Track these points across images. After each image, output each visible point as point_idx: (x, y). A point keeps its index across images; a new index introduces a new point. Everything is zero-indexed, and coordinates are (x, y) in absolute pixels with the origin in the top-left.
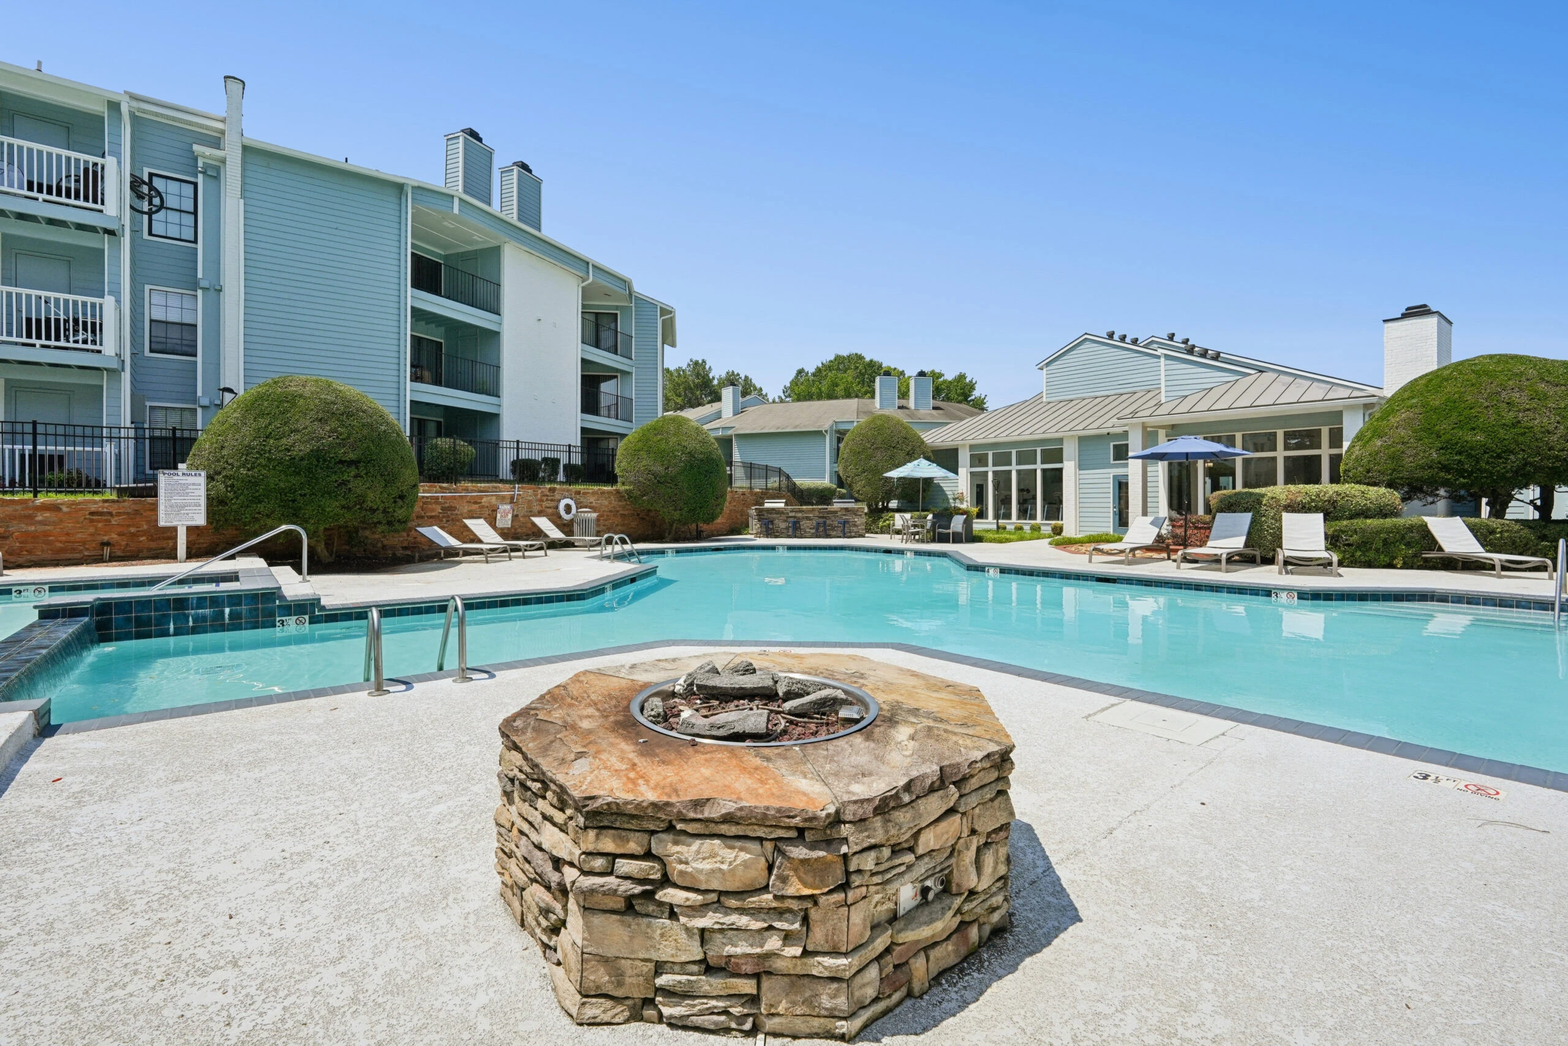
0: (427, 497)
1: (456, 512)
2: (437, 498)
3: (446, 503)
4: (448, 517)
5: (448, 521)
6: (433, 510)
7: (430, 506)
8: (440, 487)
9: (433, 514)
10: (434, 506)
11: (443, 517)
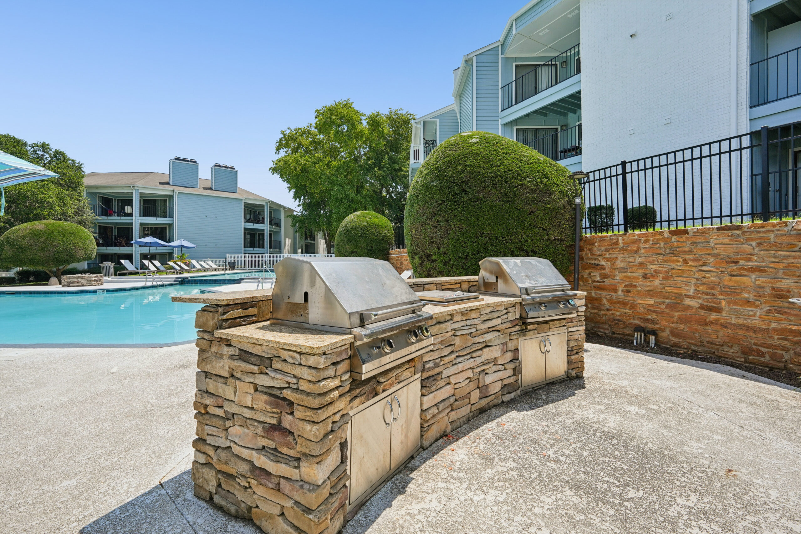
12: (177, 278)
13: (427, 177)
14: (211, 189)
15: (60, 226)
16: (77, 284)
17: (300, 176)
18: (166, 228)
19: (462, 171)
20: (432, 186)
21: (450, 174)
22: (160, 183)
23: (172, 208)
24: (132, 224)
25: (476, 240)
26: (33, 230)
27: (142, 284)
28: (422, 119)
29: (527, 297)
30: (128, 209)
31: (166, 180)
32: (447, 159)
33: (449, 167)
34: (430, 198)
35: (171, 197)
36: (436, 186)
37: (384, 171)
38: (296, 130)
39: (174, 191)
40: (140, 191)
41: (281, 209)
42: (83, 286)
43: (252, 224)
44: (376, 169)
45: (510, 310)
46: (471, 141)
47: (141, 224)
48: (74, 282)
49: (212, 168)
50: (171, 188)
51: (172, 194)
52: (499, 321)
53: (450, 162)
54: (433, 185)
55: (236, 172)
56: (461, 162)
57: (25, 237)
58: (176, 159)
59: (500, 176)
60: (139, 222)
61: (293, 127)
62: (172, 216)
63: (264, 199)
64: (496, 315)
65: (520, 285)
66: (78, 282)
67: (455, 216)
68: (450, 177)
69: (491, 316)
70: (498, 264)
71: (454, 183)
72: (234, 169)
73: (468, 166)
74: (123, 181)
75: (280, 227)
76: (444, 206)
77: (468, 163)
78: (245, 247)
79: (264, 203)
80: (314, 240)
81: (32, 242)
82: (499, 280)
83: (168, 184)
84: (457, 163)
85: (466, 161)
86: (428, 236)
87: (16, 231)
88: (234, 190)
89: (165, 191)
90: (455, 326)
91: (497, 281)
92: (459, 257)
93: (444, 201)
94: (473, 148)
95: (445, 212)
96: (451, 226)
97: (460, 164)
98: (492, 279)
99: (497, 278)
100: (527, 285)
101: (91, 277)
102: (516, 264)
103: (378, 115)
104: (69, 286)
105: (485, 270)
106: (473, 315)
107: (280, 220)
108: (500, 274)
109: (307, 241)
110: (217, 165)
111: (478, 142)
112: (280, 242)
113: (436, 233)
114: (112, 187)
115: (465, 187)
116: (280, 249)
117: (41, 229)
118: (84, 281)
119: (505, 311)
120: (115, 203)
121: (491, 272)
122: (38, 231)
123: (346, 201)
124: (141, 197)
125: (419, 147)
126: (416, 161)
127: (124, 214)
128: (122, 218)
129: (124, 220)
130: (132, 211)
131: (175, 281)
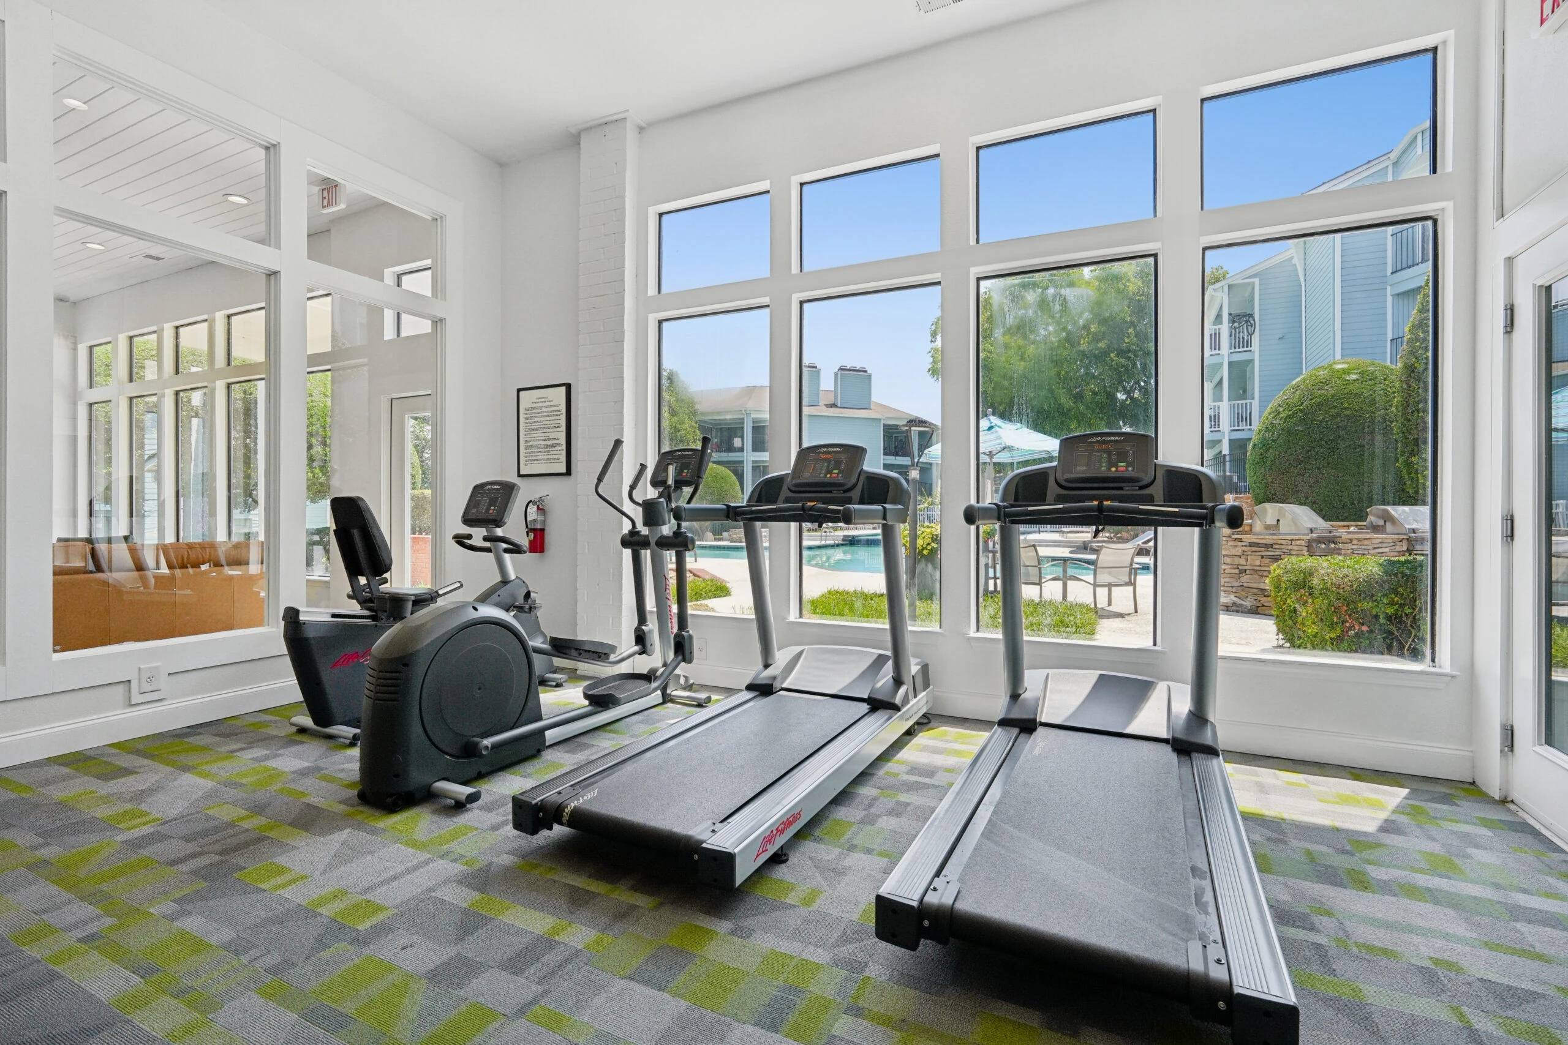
13: (1288, 420)
14: (834, 406)
19: (1338, 415)
20: (1296, 430)
21: (1321, 418)
24: (742, 462)
25: (1357, 489)
29: (1413, 535)
30: (737, 442)
32: (1318, 400)
33: (1320, 410)
34: (1294, 444)
36: (1302, 431)
40: (753, 416)
45: (1398, 543)
46: (1348, 378)
47: (753, 462)
49: (836, 375)
52: (1387, 550)
53: (1320, 404)
54: (1298, 430)
55: (870, 376)
56: (1335, 404)
59: (1389, 421)
60: (752, 459)
64: (1384, 545)
65: (1407, 526)
67: (1329, 464)
68: (1321, 422)
69: (1380, 545)
70: (1387, 511)
71: (1328, 428)
72: (866, 371)
73: (1346, 409)
74: (729, 404)
76: (1314, 453)
77: (1346, 405)
82: (1387, 523)
84: (1331, 406)
85: (1342, 403)
86: (1291, 484)
88: (867, 405)
90: (1354, 547)
91: (1385, 524)
92: (1333, 507)
93: (1314, 448)
94: (1350, 387)
95: (1316, 459)
96: (1323, 474)
97: (1335, 407)
98: (1381, 523)
99: (1385, 522)
100: (1414, 526)
102: (1404, 511)
105: (1374, 515)
106: (1366, 542)
108: (1388, 518)
110: (843, 369)
111: (1358, 380)
113: (1303, 481)
115: (1342, 433)
119: (1393, 544)
120: (713, 432)
121: (1379, 517)
124: (753, 422)
125: (1219, 329)
126: (1214, 352)
127: (730, 449)
128: (730, 454)
129: (734, 456)
130: (743, 444)
131: (843, 540)
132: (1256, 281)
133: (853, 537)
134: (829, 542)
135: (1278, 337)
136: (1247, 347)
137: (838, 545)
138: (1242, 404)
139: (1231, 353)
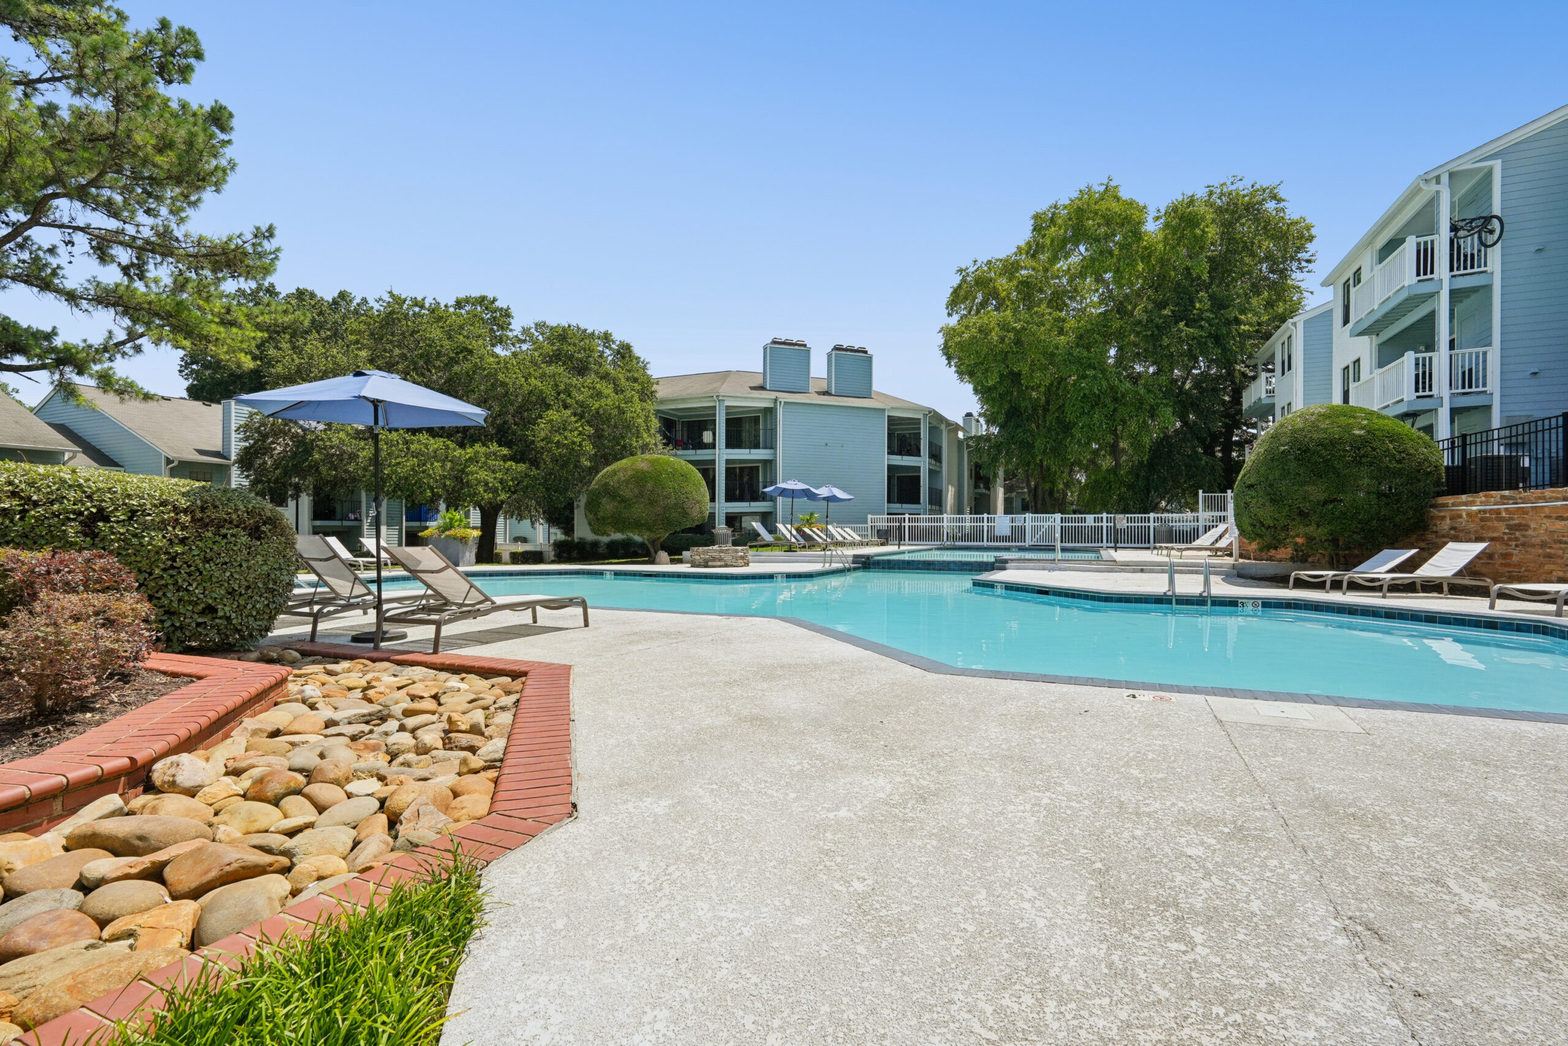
0: (1485, 511)
1: (1530, 532)
2: (1498, 512)
3: (1511, 519)
4: (1516, 539)
5: (1517, 546)
6: (1494, 529)
7: (1489, 524)
8: (1502, 497)
9: (1495, 535)
10: (1496, 524)
11: (1510, 539)
12: (855, 556)
14: (829, 393)
15: (668, 463)
16: (719, 563)
17: (1010, 355)
18: (757, 467)
22: (752, 388)
23: (773, 431)
24: (714, 461)
26: (637, 471)
27: (817, 567)
28: (1449, 167)
30: (707, 437)
31: (759, 381)
35: (770, 412)
37: (1202, 327)
38: (989, 262)
39: (776, 400)
40: (727, 403)
41: (943, 427)
42: (726, 566)
43: (899, 457)
44: (1182, 324)
47: (728, 461)
48: (714, 559)
49: (829, 355)
50: (773, 395)
51: (771, 405)
55: (871, 358)
57: (627, 482)
58: (774, 342)
60: (725, 457)
61: (983, 259)
62: (772, 446)
63: (918, 408)
66: (720, 560)
72: (866, 352)
74: (697, 389)
75: (940, 462)
78: (889, 501)
79: (921, 416)
80: (989, 489)
81: (636, 491)
83: (762, 388)
87: (615, 472)
88: (867, 394)
89: (760, 401)
101: (737, 551)
103: (1192, 201)
104: (706, 566)
107: (940, 448)
109: (978, 491)
110: (838, 348)
112: (941, 491)
114: (684, 400)
116: (940, 505)
117: (645, 468)
118: (728, 558)
120: (679, 427)
122: (643, 472)
123: (1108, 401)
124: (727, 414)
125: (1432, 242)
126: (1422, 277)
127: (700, 445)
128: (699, 451)
129: (702, 455)
130: (714, 439)
131: (854, 563)
132: (1497, 165)
133: (868, 557)
134: (836, 566)
135: (1533, 248)
136: (1479, 266)
137: (849, 570)
138: (1470, 354)
139: (1453, 276)
